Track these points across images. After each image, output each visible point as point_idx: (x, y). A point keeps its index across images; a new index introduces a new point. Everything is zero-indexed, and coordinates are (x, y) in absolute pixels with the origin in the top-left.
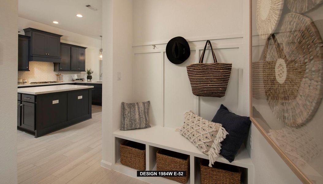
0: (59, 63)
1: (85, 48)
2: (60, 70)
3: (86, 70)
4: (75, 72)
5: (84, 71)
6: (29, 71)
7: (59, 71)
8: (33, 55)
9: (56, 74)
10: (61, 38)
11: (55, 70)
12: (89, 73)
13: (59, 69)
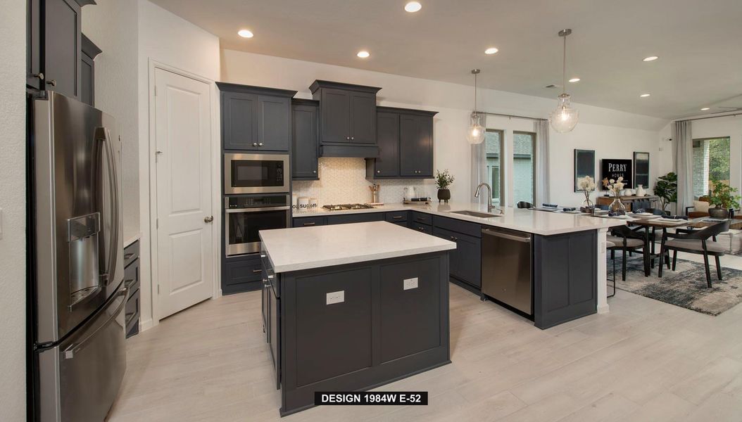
0: (375, 159)
1: (434, 113)
2: (377, 177)
3: (435, 175)
4: (410, 180)
5: (431, 176)
6: (318, 179)
7: (374, 179)
8: (323, 144)
9: (370, 187)
10: (379, 94)
11: (367, 177)
12: (443, 182)
13: (375, 174)
